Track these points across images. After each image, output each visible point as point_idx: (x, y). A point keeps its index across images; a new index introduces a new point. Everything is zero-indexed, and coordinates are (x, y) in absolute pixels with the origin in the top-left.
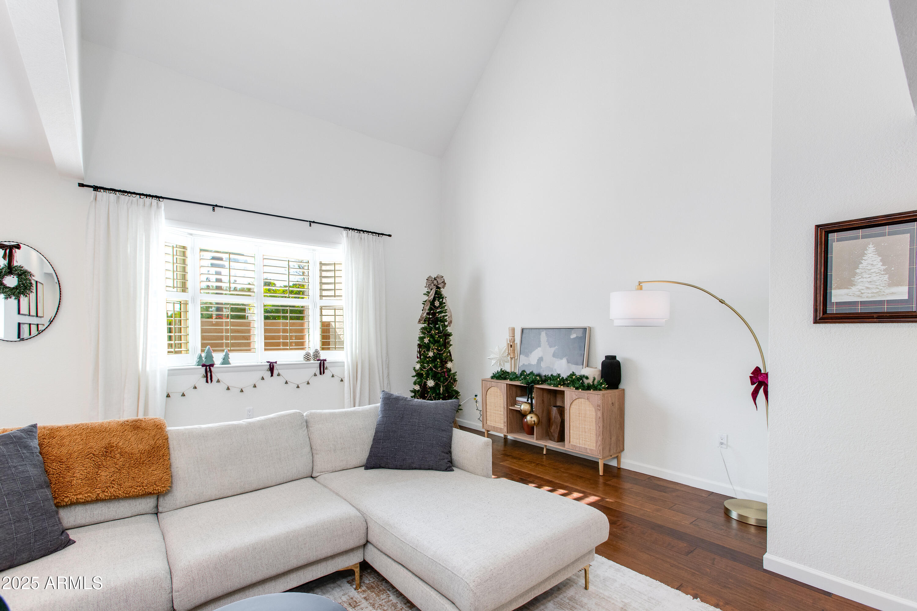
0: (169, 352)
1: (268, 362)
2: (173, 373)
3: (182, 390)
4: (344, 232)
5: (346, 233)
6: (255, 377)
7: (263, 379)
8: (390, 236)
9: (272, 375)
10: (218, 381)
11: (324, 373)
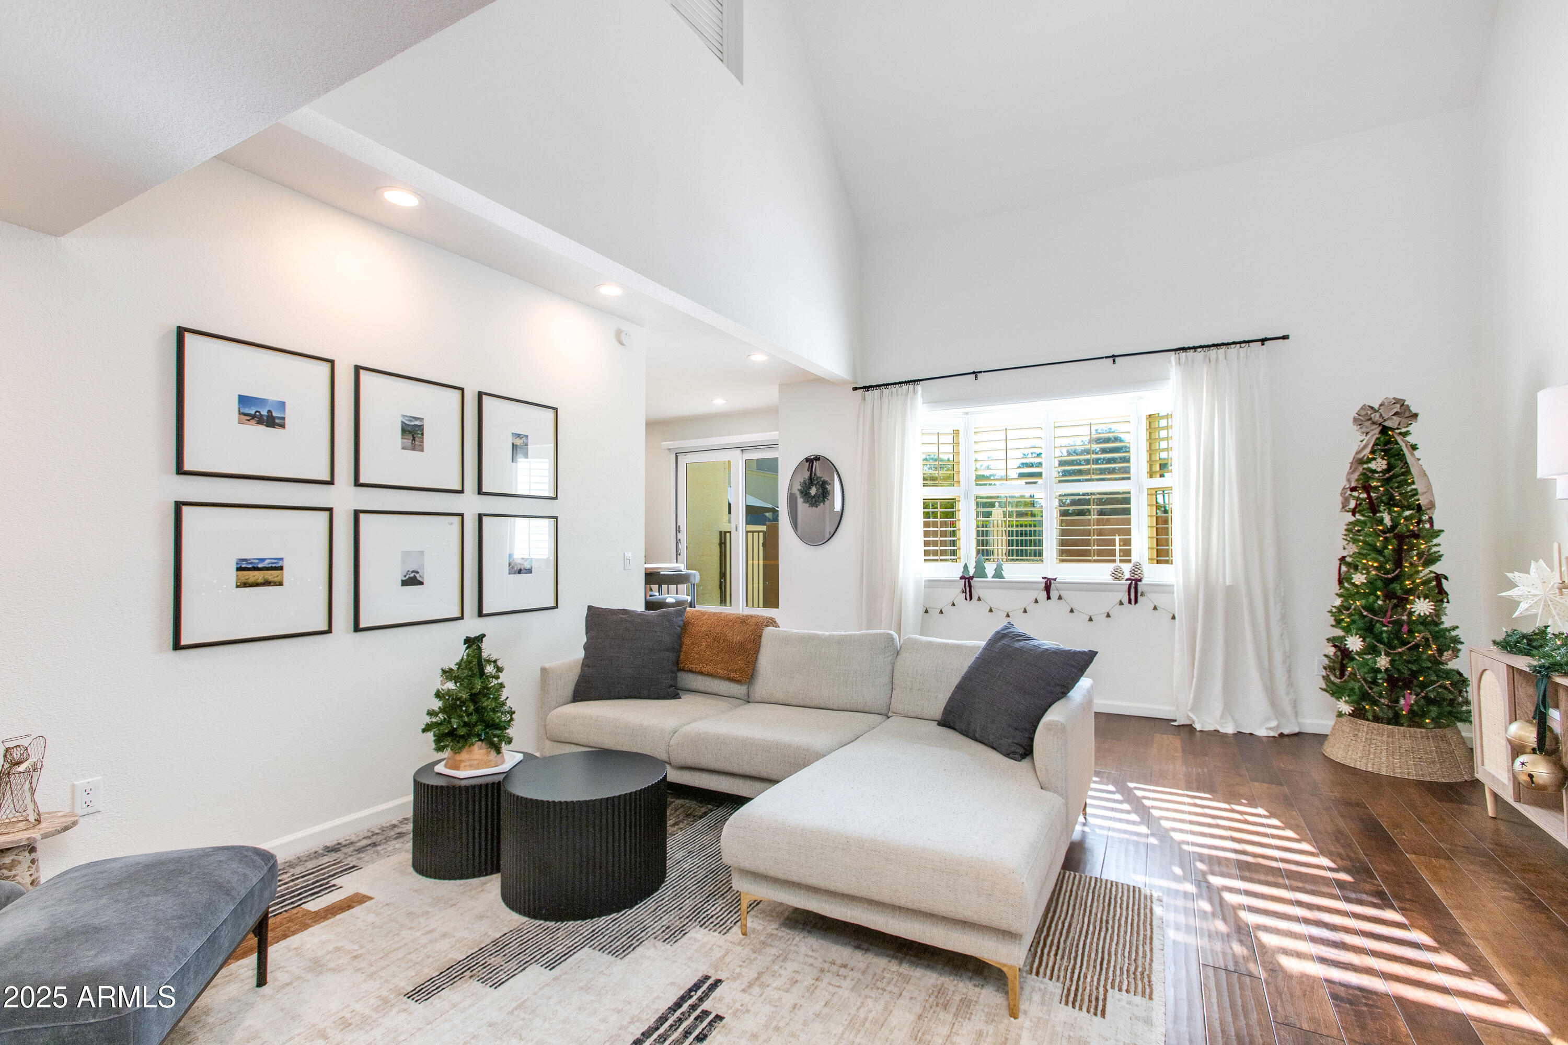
0: (925, 560)
1: (1043, 578)
2: (933, 584)
3: (940, 607)
4: (1173, 356)
5: (1175, 358)
6: (1026, 598)
7: (1036, 601)
8: (1285, 337)
9: (1049, 598)
10: (979, 599)
11: (1136, 602)
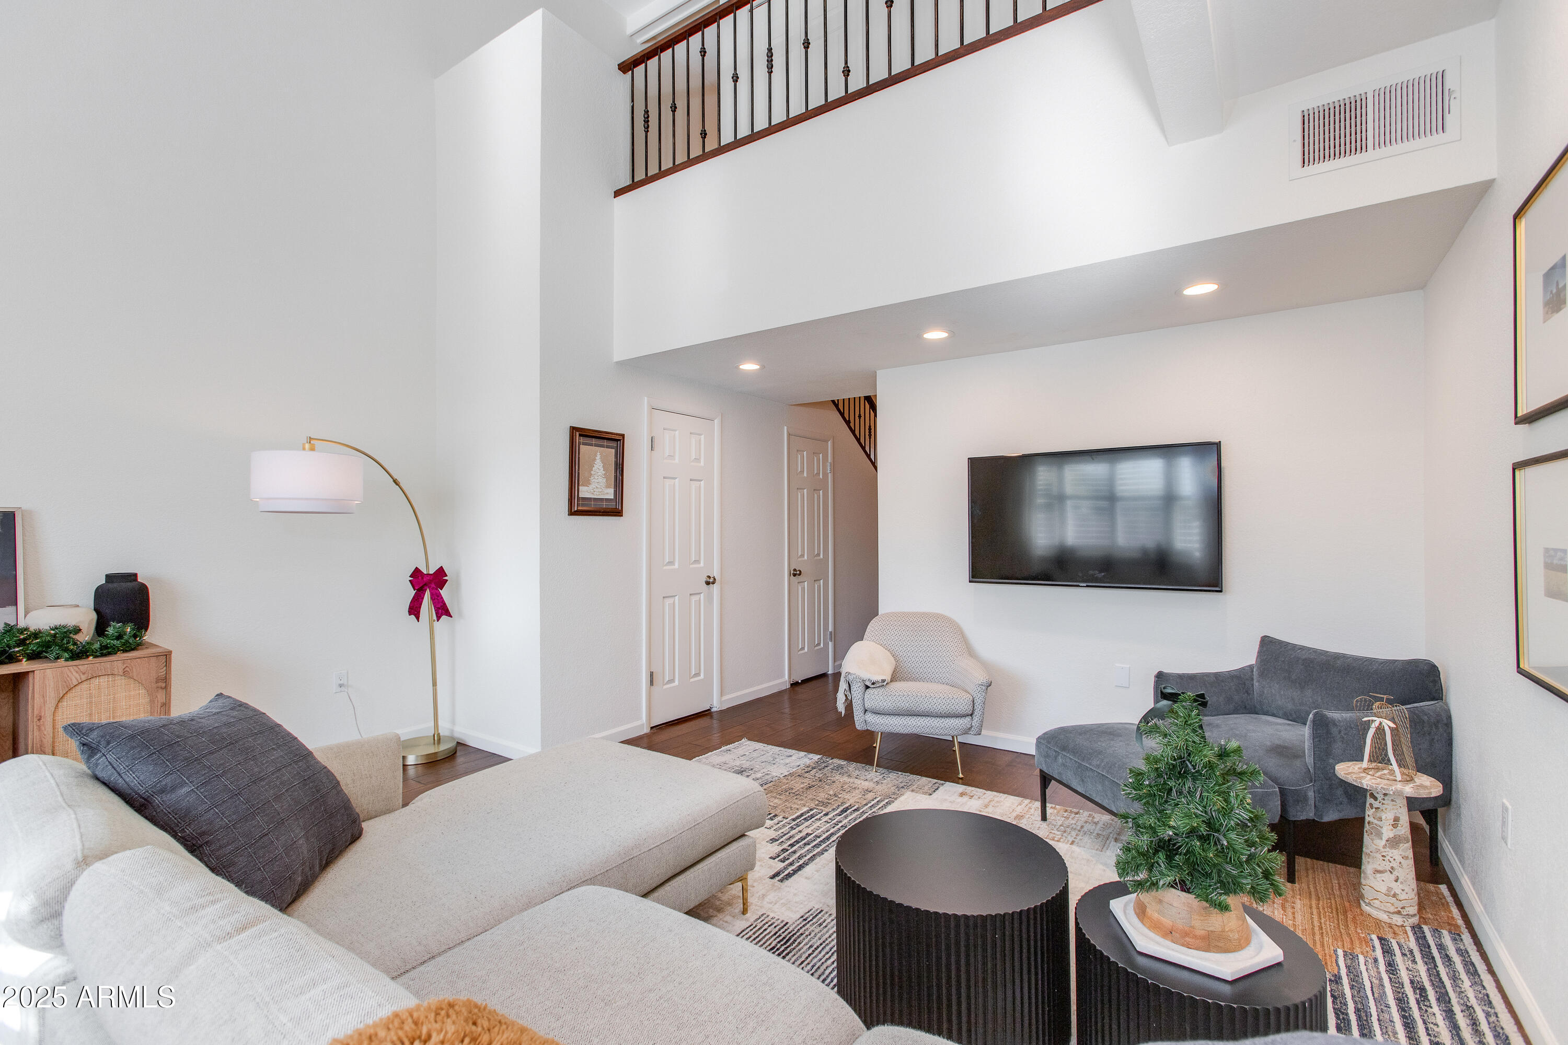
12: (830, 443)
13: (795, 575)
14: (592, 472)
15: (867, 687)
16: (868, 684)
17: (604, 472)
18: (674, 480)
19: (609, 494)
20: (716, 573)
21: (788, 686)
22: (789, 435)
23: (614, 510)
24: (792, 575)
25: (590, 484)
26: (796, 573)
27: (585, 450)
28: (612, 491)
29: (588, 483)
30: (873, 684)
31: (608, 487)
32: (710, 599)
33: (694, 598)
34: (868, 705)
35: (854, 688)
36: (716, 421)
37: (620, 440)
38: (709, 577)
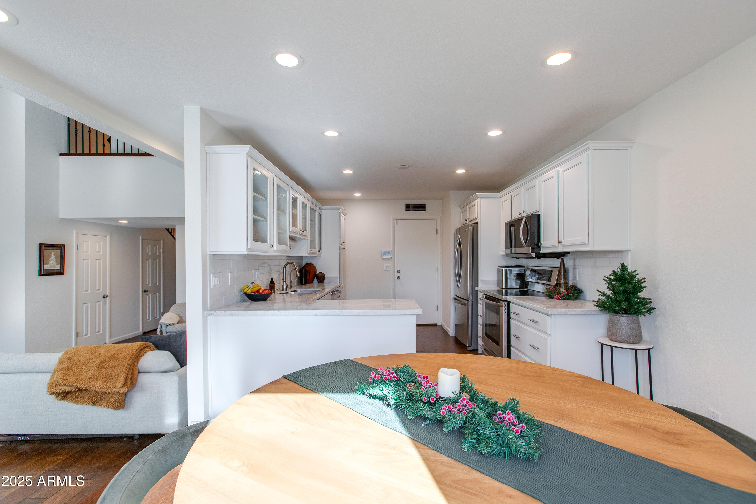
12: (162, 242)
13: (145, 292)
14: (50, 260)
15: (167, 326)
16: (168, 325)
17: (55, 259)
18: (88, 260)
19: (58, 267)
20: (108, 293)
21: (142, 334)
22: (142, 239)
23: (60, 273)
24: (143, 292)
25: (49, 264)
26: (145, 291)
27: (46, 252)
28: (59, 266)
29: (48, 264)
30: (170, 324)
31: (57, 264)
32: (105, 303)
33: (97, 304)
34: (167, 331)
35: (163, 326)
36: (108, 237)
37: (63, 247)
38: (105, 295)
